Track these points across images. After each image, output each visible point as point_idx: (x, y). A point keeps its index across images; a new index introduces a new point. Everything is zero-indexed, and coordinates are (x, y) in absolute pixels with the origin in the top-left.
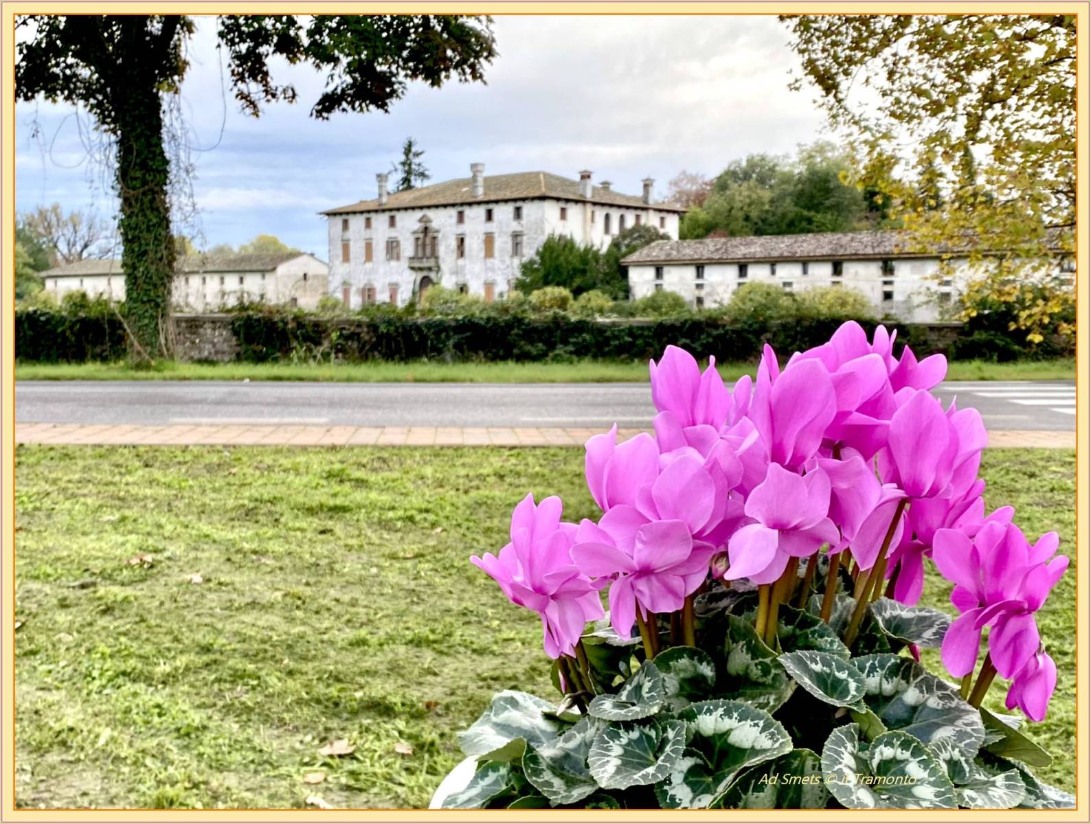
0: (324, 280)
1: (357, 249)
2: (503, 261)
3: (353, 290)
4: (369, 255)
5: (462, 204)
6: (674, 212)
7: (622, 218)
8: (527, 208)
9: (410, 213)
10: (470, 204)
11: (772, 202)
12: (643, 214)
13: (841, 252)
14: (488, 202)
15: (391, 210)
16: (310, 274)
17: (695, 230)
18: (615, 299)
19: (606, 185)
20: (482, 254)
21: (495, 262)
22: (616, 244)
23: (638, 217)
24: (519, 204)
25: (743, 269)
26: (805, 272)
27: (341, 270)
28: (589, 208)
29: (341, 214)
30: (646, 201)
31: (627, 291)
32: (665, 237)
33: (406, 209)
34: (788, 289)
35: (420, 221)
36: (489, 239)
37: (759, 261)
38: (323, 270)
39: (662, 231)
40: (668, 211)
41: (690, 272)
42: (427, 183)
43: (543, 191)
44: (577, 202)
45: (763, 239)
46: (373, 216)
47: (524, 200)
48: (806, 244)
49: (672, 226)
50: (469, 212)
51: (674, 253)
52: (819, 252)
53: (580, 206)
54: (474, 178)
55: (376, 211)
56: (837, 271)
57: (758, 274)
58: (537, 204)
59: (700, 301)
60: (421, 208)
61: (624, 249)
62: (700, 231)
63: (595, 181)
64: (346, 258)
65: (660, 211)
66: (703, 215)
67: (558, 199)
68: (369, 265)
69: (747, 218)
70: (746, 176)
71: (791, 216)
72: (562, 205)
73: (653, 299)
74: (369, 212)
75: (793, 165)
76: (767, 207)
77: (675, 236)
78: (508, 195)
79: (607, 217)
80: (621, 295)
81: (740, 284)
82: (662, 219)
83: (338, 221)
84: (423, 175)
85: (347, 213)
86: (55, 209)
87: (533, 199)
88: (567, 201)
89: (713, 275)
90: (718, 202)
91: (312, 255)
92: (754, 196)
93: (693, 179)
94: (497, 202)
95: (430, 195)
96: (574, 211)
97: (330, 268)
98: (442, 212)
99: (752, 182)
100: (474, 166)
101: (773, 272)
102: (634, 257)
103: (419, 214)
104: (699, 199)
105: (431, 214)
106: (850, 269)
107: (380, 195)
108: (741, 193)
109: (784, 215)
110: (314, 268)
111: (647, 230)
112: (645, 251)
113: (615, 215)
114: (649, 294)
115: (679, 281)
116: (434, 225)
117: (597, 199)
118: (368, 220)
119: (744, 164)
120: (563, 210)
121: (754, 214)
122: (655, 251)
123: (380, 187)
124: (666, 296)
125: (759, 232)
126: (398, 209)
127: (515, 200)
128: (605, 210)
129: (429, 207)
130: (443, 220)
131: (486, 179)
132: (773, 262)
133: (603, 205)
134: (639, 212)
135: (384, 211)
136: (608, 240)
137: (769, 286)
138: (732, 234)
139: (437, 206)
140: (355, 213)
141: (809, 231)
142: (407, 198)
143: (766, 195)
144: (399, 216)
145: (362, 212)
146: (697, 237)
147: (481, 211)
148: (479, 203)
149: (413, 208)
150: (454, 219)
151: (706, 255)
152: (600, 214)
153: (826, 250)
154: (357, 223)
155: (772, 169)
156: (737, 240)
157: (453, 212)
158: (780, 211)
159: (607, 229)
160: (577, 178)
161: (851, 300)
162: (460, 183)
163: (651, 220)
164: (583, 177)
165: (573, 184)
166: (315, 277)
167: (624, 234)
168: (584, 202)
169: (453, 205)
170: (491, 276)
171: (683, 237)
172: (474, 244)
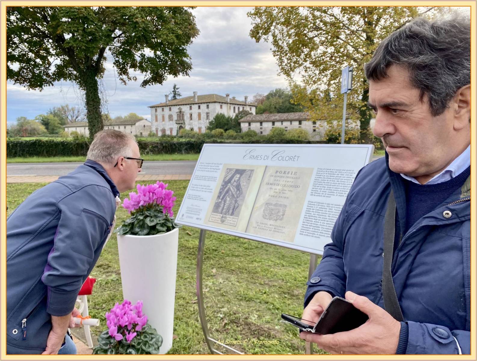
0: (150, 127)
1: (160, 117)
2: (204, 121)
3: (159, 130)
4: (163, 120)
5: (191, 104)
6: (254, 106)
7: (239, 108)
8: (211, 105)
9: (175, 106)
10: (193, 104)
11: (282, 103)
12: (245, 107)
13: (301, 118)
14: (199, 103)
15: (170, 106)
16: (146, 125)
17: (260, 112)
18: (237, 132)
19: (234, 98)
20: (197, 119)
21: (201, 121)
22: (237, 116)
23: (243, 108)
24: (208, 104)
25: (273, 123)
26: (291, 124)
27: (155, 124)
28: (229, 105)
29: (154, 107)
30: (246, 103)
31: (240, 130)
32: (251, 114)
33: (174, 105)
34: (286, 129)
35: (179, 109)
36: (199, 115)
37: (278, 121)
38: (150, 124)
39: (250, 112)
40: (252, 106)
41: (259, 124)
42: (181, 97)
43: (215, 100)
44: (225, 103)
45: (280, 114)
46: (164, 108)
47: (209, 103)
48: (292, 115)
49: (253, 111)
50: (193, 106)
51: (254, 118)
52: (295, 118)
53: (226, 104)
54: (194, 96)
55: (165, 106)
56: (300, 123)
57: (278, 125)
58: (213, 104)
59: (261, 133)
60: (179, 105)
61: (239, 117)
62: (261, 112)
63: (231, 97)
64: (157, 120)
65: (250, 106)
66: (262, 107)
67: (220, 102)
68: (163, 123)
69: (275, 108)
70: (275, 95)
71: (288, 107)
72: (221, 104)
73: (248, 132)
74: (163, 106)
75: (289, 92)
76: (281, 104)
77: (254, 113)
78: (205, 101)
79: (234, 108)
80: (239, 131)
81: (273, 128)
82: (251, 108)
83: (154, 109)
84: (179, 95)
85: (157, 107)
86: (67, 106)
87: (212, 102)
88: (222, 103)
89: (265, 125)
90: (267, 103)
91: (146, 119)
92: (277, 101)
93: (260, 96)
94: (201, 103)
95: (181, 101)
96: (224, 106)
97: (152, 123)
98: (185, 106)
99: (277, 97)
100: (194, 92)
101: (282, 124)
102: (242, 120)
103: (178, 107)
104: (262, 101)
105: (182, 107)
106: (304, 123)
107: (166, 101)
108: (274, 100)
109: (286, 107)
110: (147, 124)
111: (246, 111)
112: (245, 118)
113: (237, 107)
114: (247, 131)
115: (255, 127)
116: (183, 110)
117: (231, 103)
118: (163, 109)
119: (274, 91)
120: (221, 106)
121: (277, 106)
122: (248, 118)
123: (166, 99)
124: (252, 131)
125: (279, 112)
126: (172, 106)
127: (207, 103)
128: (234, 106)
129: (181, 105)
130: (185, 109)
131: (198, 96)
132: (282, 121)
133: (233, 104)
134: (244, 106)
135: (167, 106)
136: (234, 115)
137: (281, 128)
138: (271, 113)
139: (183, 105)
140: (159, 107)
141: (293, 112)
142: (174, 102)
143: (281, 101)
144: (172, 107)
145: (161, 107)
146: (261, 113)
147: (197, 106)
148: (196, 104)
149: (176, 105)
150: (189, 109)
151: (263, 119)
152: (232, 107)
153: (297, 118)
154: (159, 110)
155: (283, 93)
156: (272, 115)
157: (188, 106)
158: (285, 105)
159: (234, 112)
160: (225, 96)
161: (303, 132)
162: (190, 98)
163: (247, 109)
164: (227, 96)
165: (224, 98)
166: (147, 126)
167: (240, 113)
168: (227, 103)
169: (188, 104)
170: (200, 126)
171: (257, 113)
172: (195, 116)
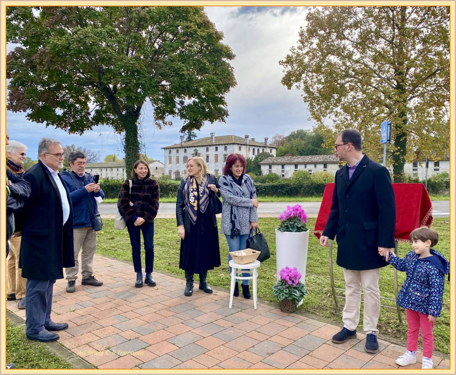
0: (163, 169)
1: (174, 160)
2: (221, 163)
3: (172, 172)
4: (178, 162)
5: (208, 146)
6: (275, 148)
7: (258, 149)
8: (228, 147)
9: (191, 148)
10: (210, 146)
11: (305, 145)
12: (265, 149)
13: (326, 161)
14: (216, 145)
15: (185, 147)
16: (158, 167)
17: (281, 154)
18: (257, 175)
19: (253, 139)
20: (214, 161)
21: (218, 164)
22: (256, 158)
23: (263, 150)
24: (226, 146)
25: (296, 166)
26: (315, 167)
27: (169, 166)
28: (248, 147)
29: (169, 148)
30: (266, 144)
31: (260, 173)
32: (272, 156)
34: (310, 172)
35: (194, 151)
36: (216, 156)
37: (301, 164)
38: (163, 166)
39: (271, 154)
40: (273, 148)
41: (280, 167)
42: (196, 139)
43: (234, 141)
44: (244, 145)
45: (302, 157)
46: (179, 149)
47: (227, 144)
48: (316, 158)
49: (274, 152)
50: (210, 148)
51: (275, 161)
52: (319, 161)
54: (212, 137)
56: (325, 166)
57: (301, 168)
58: (232, 146)
59: (283, 175)
60: (195, 147)
61: (259, 160)
62: (283, 154)
63: (250, 138)
64: (170, 163)
65: (270, 147)
66: (283, 149)
67: (238, 144)
68: (178, 165)
69: (297, 150)
70: (297, 137)
71: (311, 149)
72: (240, 146)
73: (269, 175)
75: (311, 133)
76: (303, 146)
77: (275, 156)
78: (223, 143)
79: (254, 149)
81: (295, 171)
82: (271, 150)
83: (168, 150)
84: (195, 136)
85: (171, 148)
87: (230, 144)
88: (241, 144)
89: (287, 168)
90: (288, 145)
91: (159, 161)
92: (299, 143)
93: (280, 137)
94: (219, 145)
95: (197, 142)
96: (243, 148)
97: (165, 166)
98: (201, 148)
99: (299, 138)
100: (211, 134)
101: (306, 167)
102: (263, 162)
103: (194, 149)
104: (282, 143)
105: (198, 148)
106: (329, 166)
107: (181, 143)
108: (295, 142)
109: (309, 149)
110: (159, 165)
111: (266, 153)
112: (266, 160)
113: (256, 149)
114: (267, 174)
115: (277, 170)
116: (199, 152)
117: (250, 144)
119: (296, 133)
121: (299, 149)
122: (269, 160)
123: (181, 140)
124: (272, 174)
125: (301, 154)
126: (187, 147)
127: (225, 144)
128: (253, 147)
129: (197, 146)
130: (202, 150)
131: (215, 137)
132: (306, 164)
134: (263, 148)
135: (182, 148)
136: (254, 157)
137: (305, 171)
138: (293, 155)
139: (200, 146)
140: (173, 148)
141: (317, 154)
142: (190, 143)
143: (303, 142)
144: (187, 149)
145: (175, 148)
146: (282, 156)
147: (214, 148)
148: (213, 145)
150: (205, 150)
151: (285, 162)
152: (251, 148)
153: (321, 160)
154: (174, 151)
155: (305, 134)
156: (294, 157)
157: (205, 148)
158: (307, 148)
159: (254, 154)
160: (244, 137)
161: (329, 176)
162: (207, 139)
163: (268, 150)
164: (246, 137)
165: (243, 139)
166: (160, 168)
167: (259, 155)
168: (246, 145)
169: (205, 146)
170: (217, 168)
171: (277, 156)
172: (212, 158)
